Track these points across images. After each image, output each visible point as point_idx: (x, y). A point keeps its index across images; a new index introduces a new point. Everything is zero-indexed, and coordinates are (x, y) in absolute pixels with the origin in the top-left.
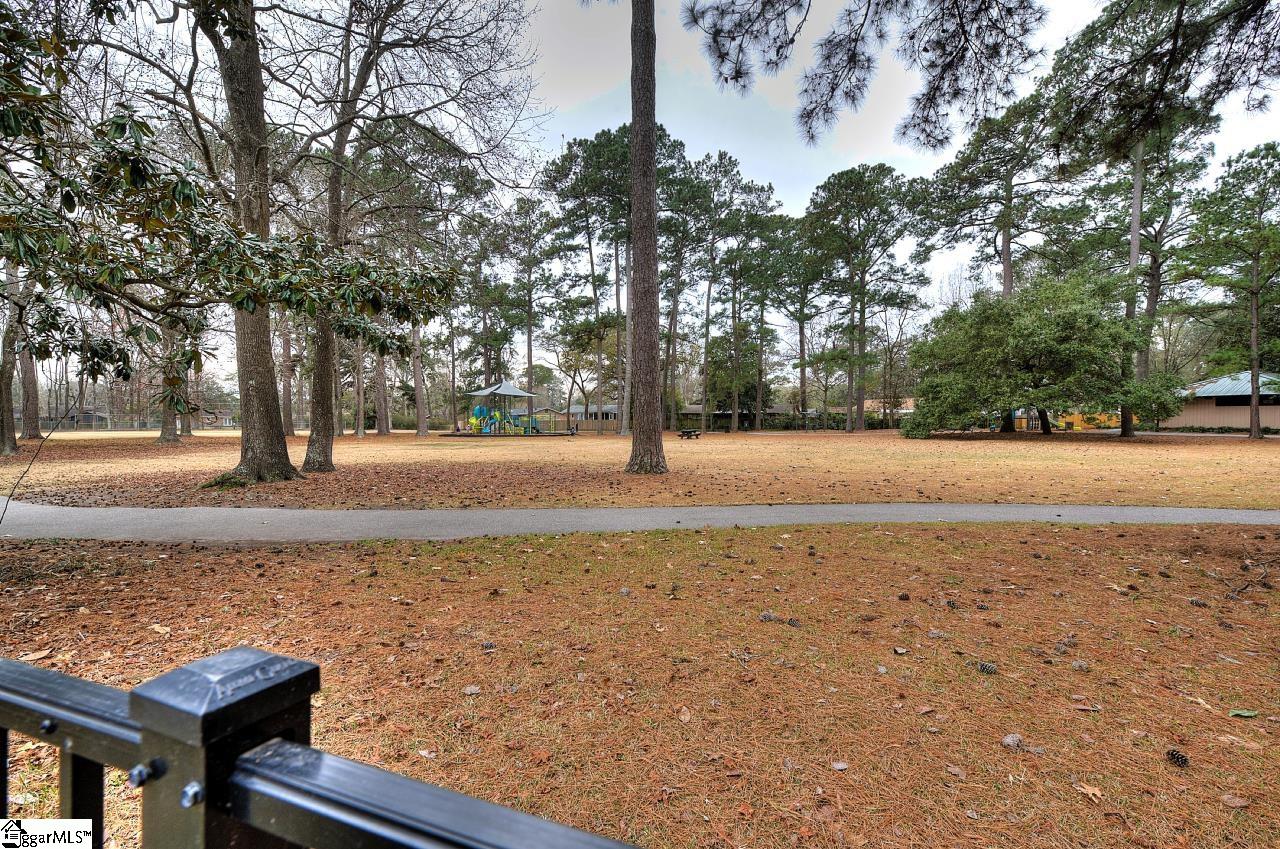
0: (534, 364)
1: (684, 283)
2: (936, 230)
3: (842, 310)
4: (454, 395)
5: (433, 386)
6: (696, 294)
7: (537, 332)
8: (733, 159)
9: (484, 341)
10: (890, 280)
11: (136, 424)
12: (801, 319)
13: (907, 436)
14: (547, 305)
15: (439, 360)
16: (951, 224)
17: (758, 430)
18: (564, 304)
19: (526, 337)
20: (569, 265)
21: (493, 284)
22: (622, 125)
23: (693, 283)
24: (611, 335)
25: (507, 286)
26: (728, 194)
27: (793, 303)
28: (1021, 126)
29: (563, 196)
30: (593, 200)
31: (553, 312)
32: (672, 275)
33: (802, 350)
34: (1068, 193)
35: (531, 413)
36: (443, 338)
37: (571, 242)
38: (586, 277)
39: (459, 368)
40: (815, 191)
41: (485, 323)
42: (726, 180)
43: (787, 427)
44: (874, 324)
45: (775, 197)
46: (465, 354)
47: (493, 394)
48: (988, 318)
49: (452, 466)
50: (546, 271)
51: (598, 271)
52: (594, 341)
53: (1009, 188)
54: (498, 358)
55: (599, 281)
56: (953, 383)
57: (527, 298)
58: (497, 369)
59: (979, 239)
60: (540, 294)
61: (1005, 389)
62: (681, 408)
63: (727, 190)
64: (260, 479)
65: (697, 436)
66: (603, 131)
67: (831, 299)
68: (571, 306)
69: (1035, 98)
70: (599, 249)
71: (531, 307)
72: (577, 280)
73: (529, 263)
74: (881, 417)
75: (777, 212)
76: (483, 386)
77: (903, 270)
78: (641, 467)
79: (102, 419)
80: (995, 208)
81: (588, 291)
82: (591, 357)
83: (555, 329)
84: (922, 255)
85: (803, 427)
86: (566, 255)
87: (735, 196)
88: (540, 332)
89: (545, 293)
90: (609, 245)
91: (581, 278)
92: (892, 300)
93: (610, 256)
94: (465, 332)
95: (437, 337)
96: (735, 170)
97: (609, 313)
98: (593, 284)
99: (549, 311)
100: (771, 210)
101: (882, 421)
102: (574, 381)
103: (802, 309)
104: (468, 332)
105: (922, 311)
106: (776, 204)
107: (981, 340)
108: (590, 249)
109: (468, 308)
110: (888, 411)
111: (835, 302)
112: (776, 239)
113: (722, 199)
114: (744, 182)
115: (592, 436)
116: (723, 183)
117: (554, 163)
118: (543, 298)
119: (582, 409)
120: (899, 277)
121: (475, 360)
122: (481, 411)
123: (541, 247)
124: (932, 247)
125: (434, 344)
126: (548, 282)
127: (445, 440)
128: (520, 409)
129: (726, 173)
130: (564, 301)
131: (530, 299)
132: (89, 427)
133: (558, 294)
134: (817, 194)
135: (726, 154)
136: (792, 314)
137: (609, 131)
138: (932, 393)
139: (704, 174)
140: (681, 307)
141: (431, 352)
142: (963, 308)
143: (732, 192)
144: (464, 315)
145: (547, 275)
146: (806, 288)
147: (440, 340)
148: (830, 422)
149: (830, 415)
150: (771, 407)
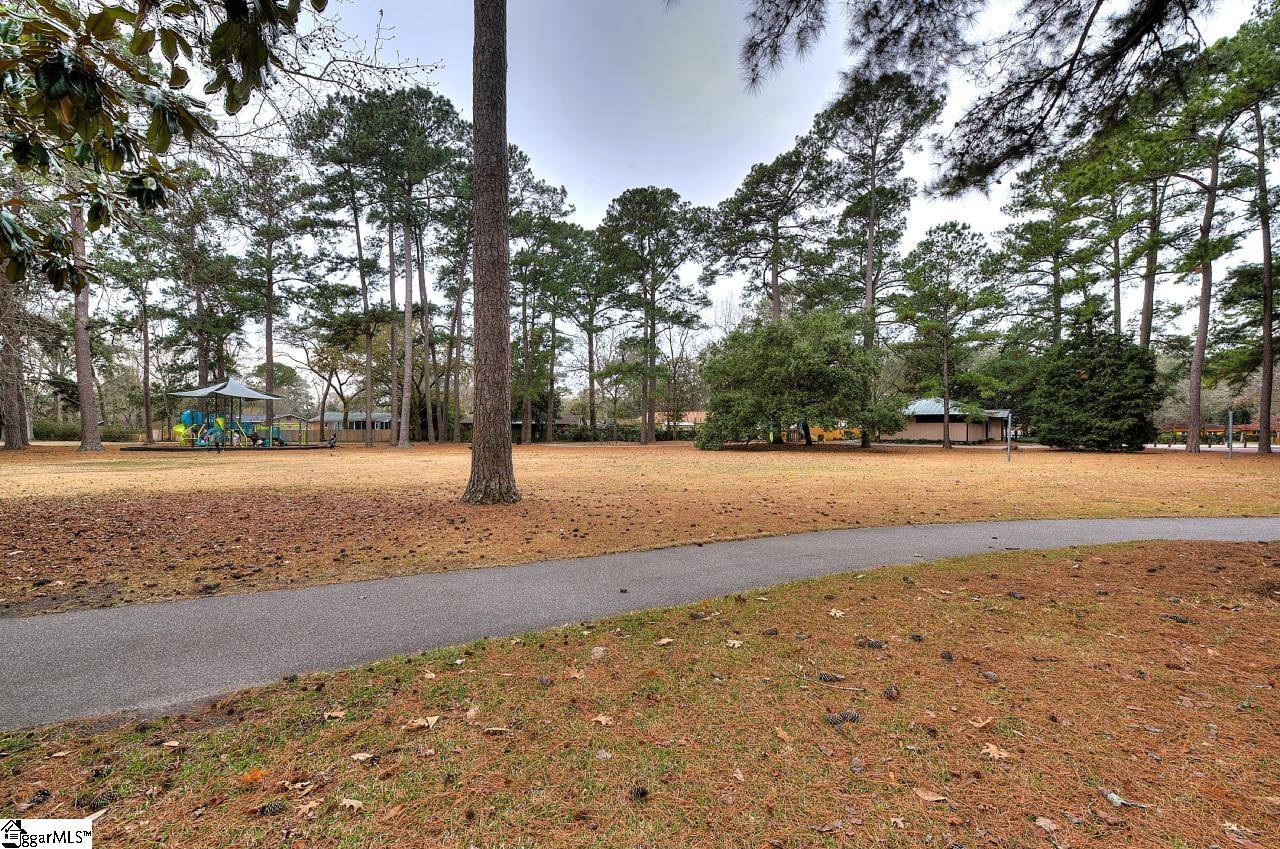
0: (275, 360)
2: (720, 257)
3: (635, 324)
4: (147, 394)
5: (109, 382)
7: (278, 322)
8: (524, 154)
9: (199, 327)
10: (678, 299)
12: (590, 329)
13: (703, 449)
14: (294, 290)
15: (121, 349)
16: (731, 253)
17: (549, 442)
18: (318, 291)
19: (263, 326)
20: (326, 244)
21: (213, 255)
22: (401, 89)
24: (383, 333)
25: (233, 260)
26: (519, 191)
27: (583, 314)
28: (784, 177)
29: (321, 158)
30: (358, 172)
31: (303, 299)
32: (454, 272)
33: (591, 361)
34: (817, 241)
35: (269, 422)
36: (128, 319)
37: (330, 216)
38: (351, 261)
39: (154, 360)
40: (612, 203)
41: (200, 305)
42: (516, 176)
43: (577, 439)
45: (568, 202)
46: (169, 343)
47: (214, 395)
49: (157, 498)
50: (294, 248)
51: (367, 255)
52: (363, 338)
53: (776, 228)
54: (219, 350)
55: (369, 267)
56: (745, 399)
57: (265, 279)
58: (220, 365)
59: (750, 271)
60: (284, 274)
63: (518, 186)
66: (377, 90)
67: (623, 312)
68: (326, 295)
69: (797, 153)
70: (367, 230)
71: (270, 290)
72: (338, 264)
73: (269, 235)
74: (664, 429)
75: (569, 220)
76: (195, 384)
77: (689, 291)
78: (486, 495)
80: (765, 245)
81: (354, 279)
82: (355, 356)
83: (305, 320)
84: (708, 279)
85: (595, 439)
86: (322, 233)
87: (526, 194)
88: (282, 321)
89: (292, 275)
90: (380, 227)
91: (343, 260)
92: (677, 319)
93: (382, 240)
94: (162, 314)
95: (118, 316)
96: (526, 168)
97: (382, 305)
98: (361, 269)
99: (297, 297)
100: (565, 214)
101: (666, 433)
102: (330, 385)
103: (591, 320)
104: (172, 315)
105: (701, 330)
106: (569, 209)
107: (768, 359)
108: (357, 227)
109: (172, 282)
110: (672, 423)
111: (627, 316)
112: (569, 247)
113: (513, 196)
114: (535, 181)
115: (359, 449)
116: (513, 179)
118: (287, 279)
119: (340, 416)
120: (685, 297)
121: (183, 351)
122: (193, 418)
123: (286, 218)
124: (716, 272)
125: (113, 325)
126: (294, 260)
127: (130, 457)
128: (254, 416)
129: (516, 168)
130: (318, 287)
131: (270, 279)
133: (310, 277)
134: (613, 207)
135: (516, 148)
136: (582, 325)
138: (723, 407)
141: (108, 336)
143: (523, 190)
144: (164, 292)
145: (295, 253)
146: (595, 300)
147: (123, 320)
148: (619, 433)
149: (618, 427)
150: (560, 418)
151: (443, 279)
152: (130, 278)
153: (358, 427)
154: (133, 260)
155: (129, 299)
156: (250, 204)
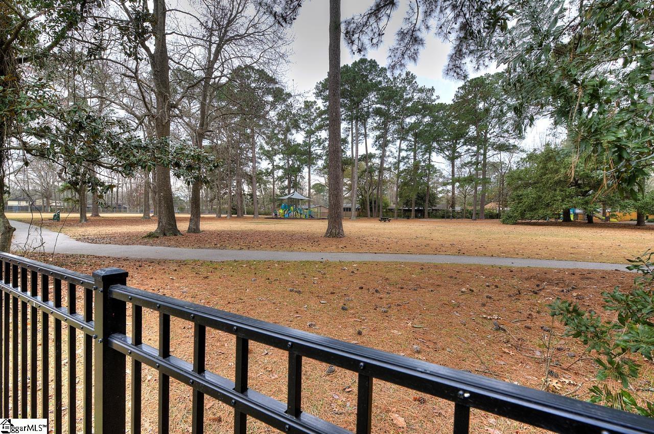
1: (389, 141)
3: (472, 154)
4: (274, 198)
5: (265, 194)
6: (395, 147)
7: (313, 167)
8: (413, 75)
9: (288, 172)
10: (501, 136)
11: (139, 210)
12: (452, 159)
14: (318, 154)
15: (268, 182)
17: (426, 218)
19: (308, 169)
21: (293, 144)
22: (354, 61)
23: (393, 141)
24: (349, 169)
25: (299, 145)
26: (411, 94)
27: (448, 150)
29: (325, 99)
31: (322, 157)
32: (382, 137)
33: (453, 175)
36: (269, 171)
39: (276, 185)
40: (458, 90)
41: (289, 164)
42: (409, 86)
43: (443, 217)
44: (494, 161)
45: (435, 94)
46: (280, 179)
47: (291, 198)
48: (550, 158)
50: (319, 137)
51: (343, 136)
54: (295, 180)
55: (343, 141)
56: (529, 194)
57: (308, 150)
60: (315, 148)
61: (559, 197)
62: (388, 206)
63: (410, 92)
64: (165, 235)
65: (389, 220)
66: (345, 65)
67: (467, 148)
70: (343, 125)
71: (311, 155)
73: (310, 133)
75: (437, 102)
76: (287, 194)
78: (331, 234)
79: (125, 208)
83: (324, 165)
85: (454, 217)
87: (415, 94)
89: (317, 148)
90: (348, 123)
92: (503, 148)
93: (349, 128)
94: (279, 167)
95: (267, 170)
96: (415, 81)
97: (347, 157)
99: (320, 157)
100: (434, 101)
101: (498, 214)
103: (453, 154)
104: (282, 168)
105: (519, 153)
106: (436, 98)
107: (547, 170)
109: (282, 156)
110: (501, 209)
111: (469, 149)
112: (437, 117)
113: (408, 96)
114: (419, 87)
116: (408, 88)
117: (320, 83)
118: (316, 150)
120: (506, 135)
121: (284, 181)
122: (285, 207)
123: (315, 125)
125: (265, 173)
126: (318, 142)
128: (303, 206)
129: (409, 83)
131: (310, 151)
132: (120, 212)
133: (324, 148)
134: (458, 92)
135: (410, 73)
136: (447, 156)
137: (347, 65)
139: (398, 84)
140: (388, 153)
141: (264, 177)
142: (538, 152)
143: (413, 92)
144: (280, 159)
145: (319, 138)
146: (456, 142)
147: (268, 171)
148: (468, 214)
149: (468, 210)
150: (435, 206)
151: (376, 141)
152: (270, 156)
153: (347, 211)
154: (271, 149)
155: (269, 164)
156: (304, 122)
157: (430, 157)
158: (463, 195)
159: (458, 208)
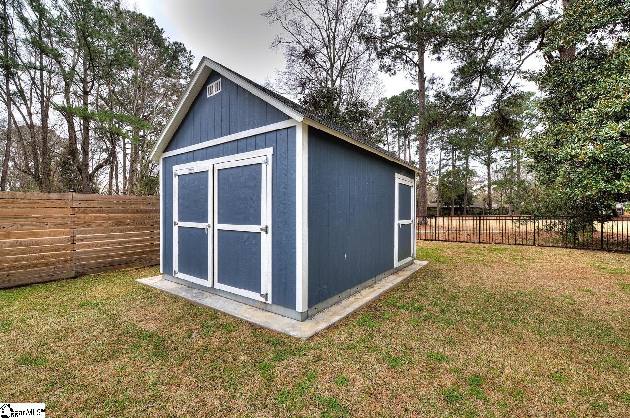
1: (428, 150)
3: (507, 160)
12: (488, 163)
17: (464, 215)
23: (432, 149)
27: (484, 155)
33: (489, 178)
67: (502, 155)
85: (491, 214)
111: (504, 156)
136: (483, 160)
140: (427, 160)
148: (504, 211)
149: (504, 208)
150: (473, 204)
157: (467, 163)
158: (499, 194)
159: (494, 206)
